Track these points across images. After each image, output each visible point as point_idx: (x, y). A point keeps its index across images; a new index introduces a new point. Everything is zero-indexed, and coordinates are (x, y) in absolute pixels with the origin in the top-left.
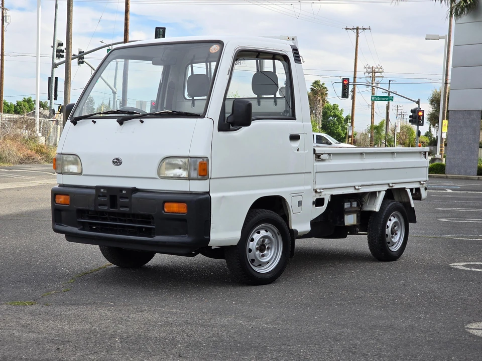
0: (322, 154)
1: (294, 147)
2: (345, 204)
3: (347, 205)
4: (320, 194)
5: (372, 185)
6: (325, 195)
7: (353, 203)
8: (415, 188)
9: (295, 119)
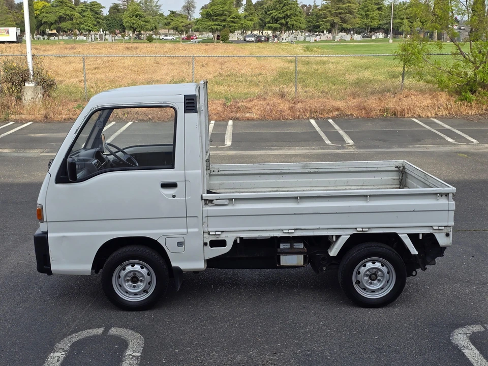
0: (217, 200)
1: (167, 195)
2: (281, 244)
3: (282, 246)
4: (218, 236)
5: (318, 229)
6: (226, 237)
7: (294, 244)
8: (423, 234)
9: (174, 168)
